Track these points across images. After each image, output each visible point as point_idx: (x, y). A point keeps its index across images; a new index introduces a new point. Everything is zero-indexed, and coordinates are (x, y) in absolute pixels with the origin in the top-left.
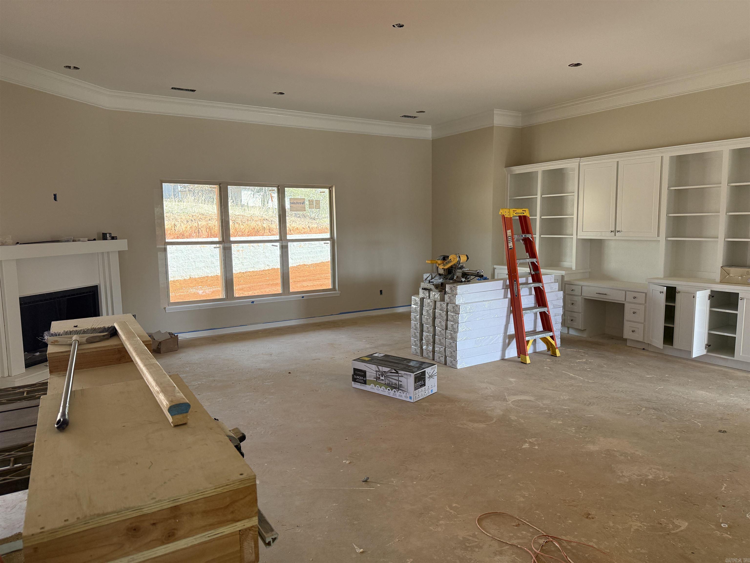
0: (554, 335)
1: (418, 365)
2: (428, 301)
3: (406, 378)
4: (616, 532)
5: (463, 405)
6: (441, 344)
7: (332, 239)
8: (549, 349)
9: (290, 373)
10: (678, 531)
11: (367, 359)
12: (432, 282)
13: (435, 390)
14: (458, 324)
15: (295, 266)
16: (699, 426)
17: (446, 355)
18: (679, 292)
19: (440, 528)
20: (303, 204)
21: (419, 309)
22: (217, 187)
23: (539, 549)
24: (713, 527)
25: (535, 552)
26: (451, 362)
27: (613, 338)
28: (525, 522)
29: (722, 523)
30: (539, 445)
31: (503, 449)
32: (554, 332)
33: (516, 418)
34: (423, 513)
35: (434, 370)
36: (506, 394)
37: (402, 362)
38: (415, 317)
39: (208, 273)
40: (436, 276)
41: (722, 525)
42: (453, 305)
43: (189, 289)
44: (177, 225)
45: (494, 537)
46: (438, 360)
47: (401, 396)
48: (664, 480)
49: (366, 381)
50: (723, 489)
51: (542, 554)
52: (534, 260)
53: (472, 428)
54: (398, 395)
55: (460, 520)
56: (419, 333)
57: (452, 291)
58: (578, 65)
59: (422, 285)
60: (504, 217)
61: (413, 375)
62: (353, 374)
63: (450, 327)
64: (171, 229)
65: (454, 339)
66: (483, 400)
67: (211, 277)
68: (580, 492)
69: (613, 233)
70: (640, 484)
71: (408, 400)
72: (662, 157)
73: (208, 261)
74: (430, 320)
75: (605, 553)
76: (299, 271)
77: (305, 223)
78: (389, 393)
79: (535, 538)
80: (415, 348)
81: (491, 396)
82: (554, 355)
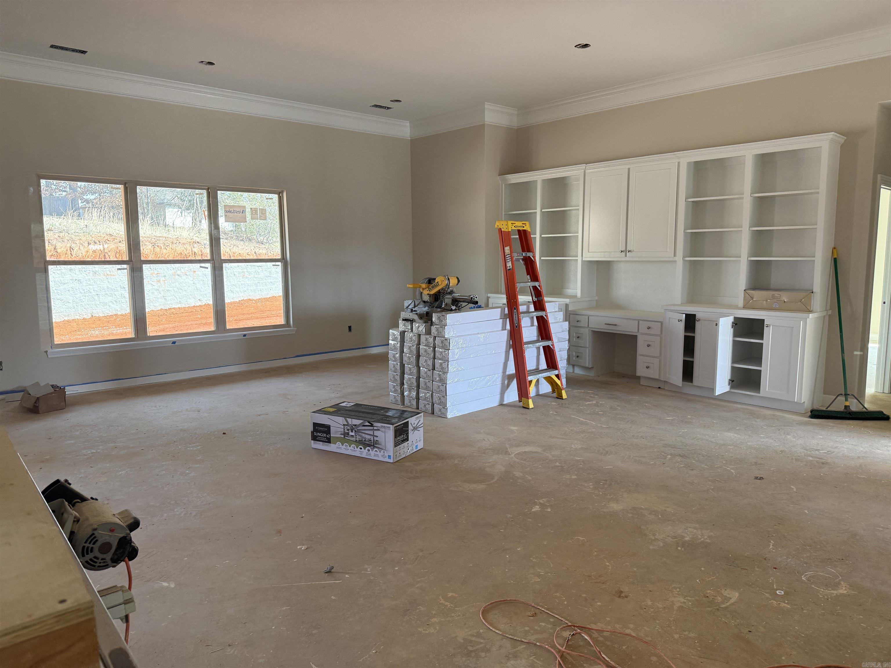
0: (560, 373)
1: (398, 414)
2: (410, 335)
3: (384, 431)
4: (656, 613)
5: (456, 462)
6: (427, 388)
7: (283, 259)
8: (553, 391)
9: (224, 433)
10: (728, 604)
11: (331, 410)
12: (414, 311)
13: (421, 445)
14: (448, 363)
15: (237, 302)
16: (733, 474)
17: (433, 402)
18: (699, 320)
19: (432, 628)
20: (242, 213)
21: (399, 345)
22: (121, 187)
23: (564, 645)
24: (767, 595)
25: (559, 651)
26: (440, 410)
27: (623, 377)
28: (543, 609)
29: (777, 590)
30: (551, 506)
31: (509, 515)
32: (559, 370)
33: (521, 474)
34: (408, 610)
35: (420, 420)
36: (507, 446)
37: (378, 412)
38: (394, 357)
39: (117, 310)
40: (420, 304)
41: (778, 592)
42: (442, 339)
43: (90, 330)
44: (74, 248)
45: (505, 635)
46: (423, 408)
47: (377, 456)
48: (703, 540)
49: (330, 438)
50: (771, 547)
51: (569, 652)
52: (536, 284)
53: (469, 490)
54: (372, 454)
55: (459, 615)
56: (399, 376)
57: (441, 321)
58: (586, 46)
59: (402, 315)
60: (502, 231)
61: (391, 429)
62: (312, 430)
63: (439, 367)
64: (66, 254)
65: (443, 382)
66: (480, 454)
67: (122, 315)
68: (608, 564)
69: (623, 254)
70: (677, 548)
71: (387, 460)
72: (679, 163)
73: (117, 295)
74: (413, 359)
75: (647, 643)
76: (242, 308)
77: (250, 247)
78: (361, 453)
79: (558, 631)
80: (394, 395)
81: (490, 449)
82: (560, 397)
